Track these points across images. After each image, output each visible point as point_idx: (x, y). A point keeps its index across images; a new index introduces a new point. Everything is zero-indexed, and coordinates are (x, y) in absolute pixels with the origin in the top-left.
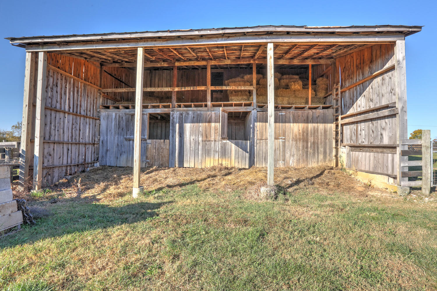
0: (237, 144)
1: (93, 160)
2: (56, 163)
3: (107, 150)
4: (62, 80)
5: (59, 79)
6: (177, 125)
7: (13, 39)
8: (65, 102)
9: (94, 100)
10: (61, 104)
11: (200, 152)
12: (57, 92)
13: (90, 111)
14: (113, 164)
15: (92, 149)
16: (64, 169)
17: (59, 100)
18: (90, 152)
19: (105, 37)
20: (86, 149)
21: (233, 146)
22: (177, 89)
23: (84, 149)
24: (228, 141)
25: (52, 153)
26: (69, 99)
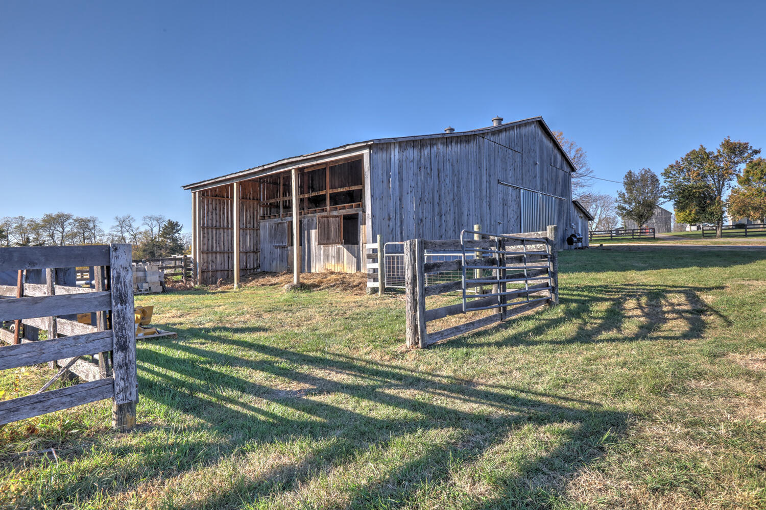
0: (348, 249)
1: (255, 266)
2: (219, 268)
3: (265, 257)
4: (220, 203)
5: (218, 204)
6: (306, 232)
7: (184, 187)
8: (224, 220)
9: (253, 213)
10: (220, 222)
11: (322, 258)
12: (216, 214)
13: (250, 223)
14: (268, 270)
15: (254, 256)
16: (226, 273)
17: (218, 220)
18: (252, 259)
19: (216, 180)
20: (247, 257)
21: (345, 250)
22: (306, 196)
23: (245, 257)
24: (341, 246)
25: (214, 260)
26: (227, 217)
